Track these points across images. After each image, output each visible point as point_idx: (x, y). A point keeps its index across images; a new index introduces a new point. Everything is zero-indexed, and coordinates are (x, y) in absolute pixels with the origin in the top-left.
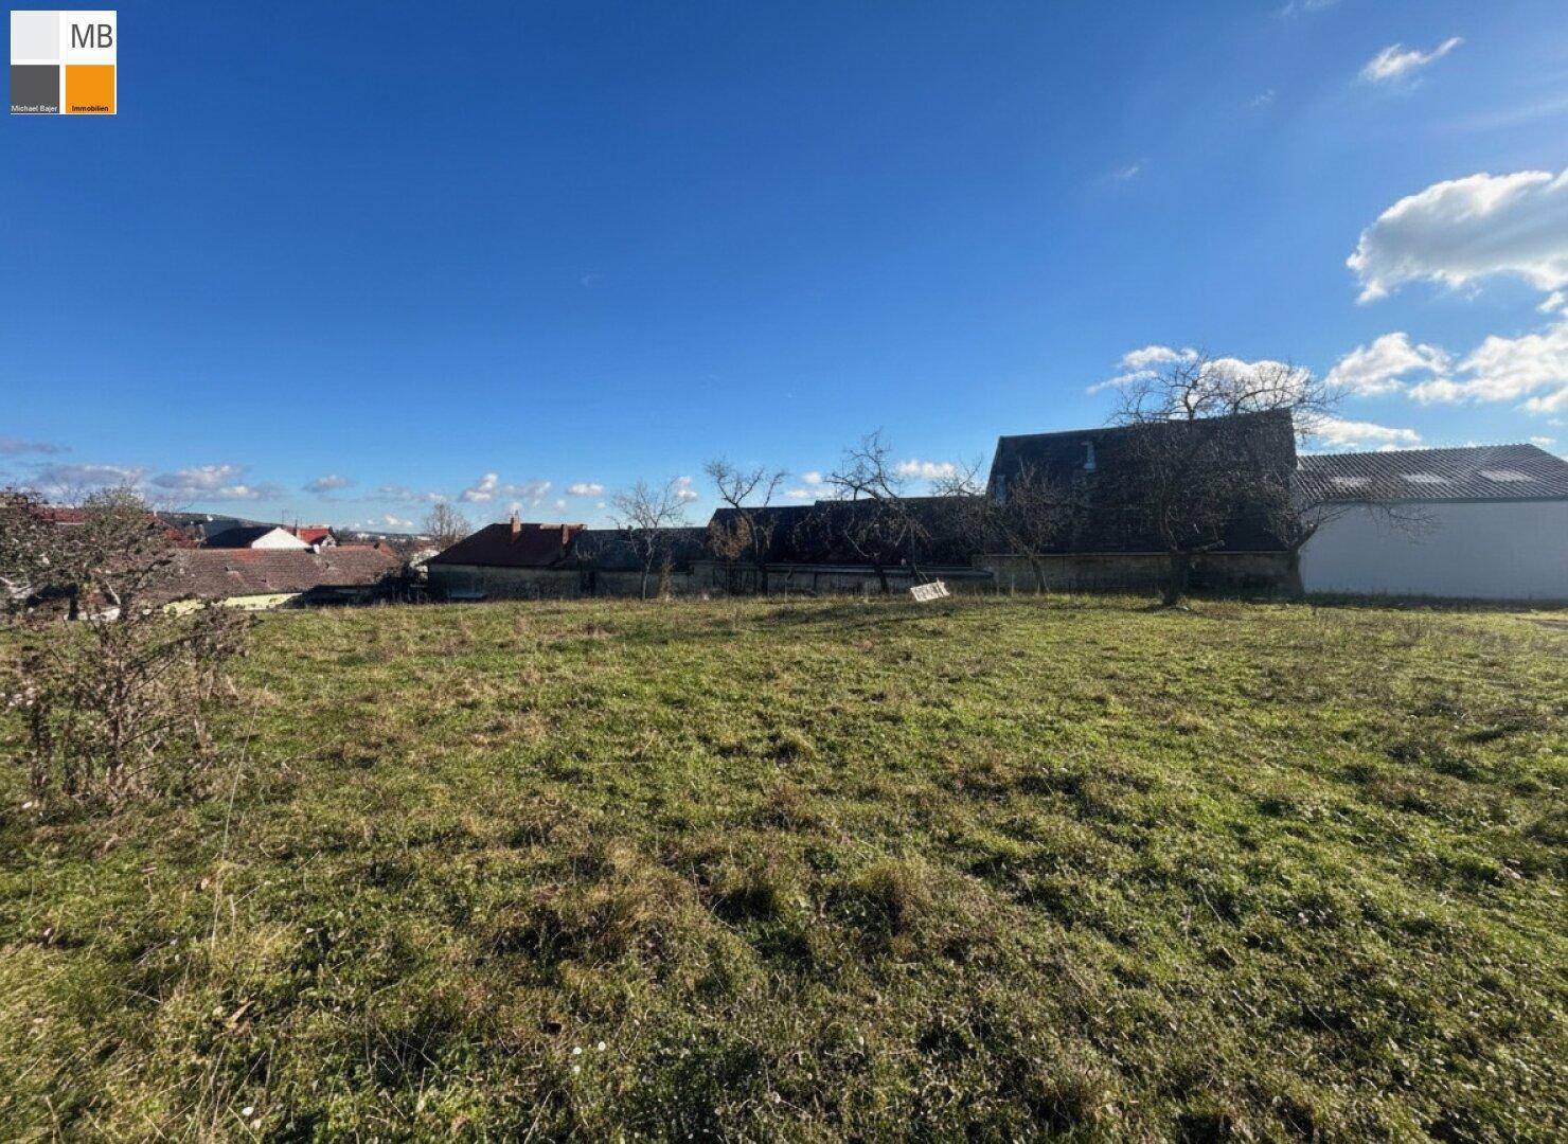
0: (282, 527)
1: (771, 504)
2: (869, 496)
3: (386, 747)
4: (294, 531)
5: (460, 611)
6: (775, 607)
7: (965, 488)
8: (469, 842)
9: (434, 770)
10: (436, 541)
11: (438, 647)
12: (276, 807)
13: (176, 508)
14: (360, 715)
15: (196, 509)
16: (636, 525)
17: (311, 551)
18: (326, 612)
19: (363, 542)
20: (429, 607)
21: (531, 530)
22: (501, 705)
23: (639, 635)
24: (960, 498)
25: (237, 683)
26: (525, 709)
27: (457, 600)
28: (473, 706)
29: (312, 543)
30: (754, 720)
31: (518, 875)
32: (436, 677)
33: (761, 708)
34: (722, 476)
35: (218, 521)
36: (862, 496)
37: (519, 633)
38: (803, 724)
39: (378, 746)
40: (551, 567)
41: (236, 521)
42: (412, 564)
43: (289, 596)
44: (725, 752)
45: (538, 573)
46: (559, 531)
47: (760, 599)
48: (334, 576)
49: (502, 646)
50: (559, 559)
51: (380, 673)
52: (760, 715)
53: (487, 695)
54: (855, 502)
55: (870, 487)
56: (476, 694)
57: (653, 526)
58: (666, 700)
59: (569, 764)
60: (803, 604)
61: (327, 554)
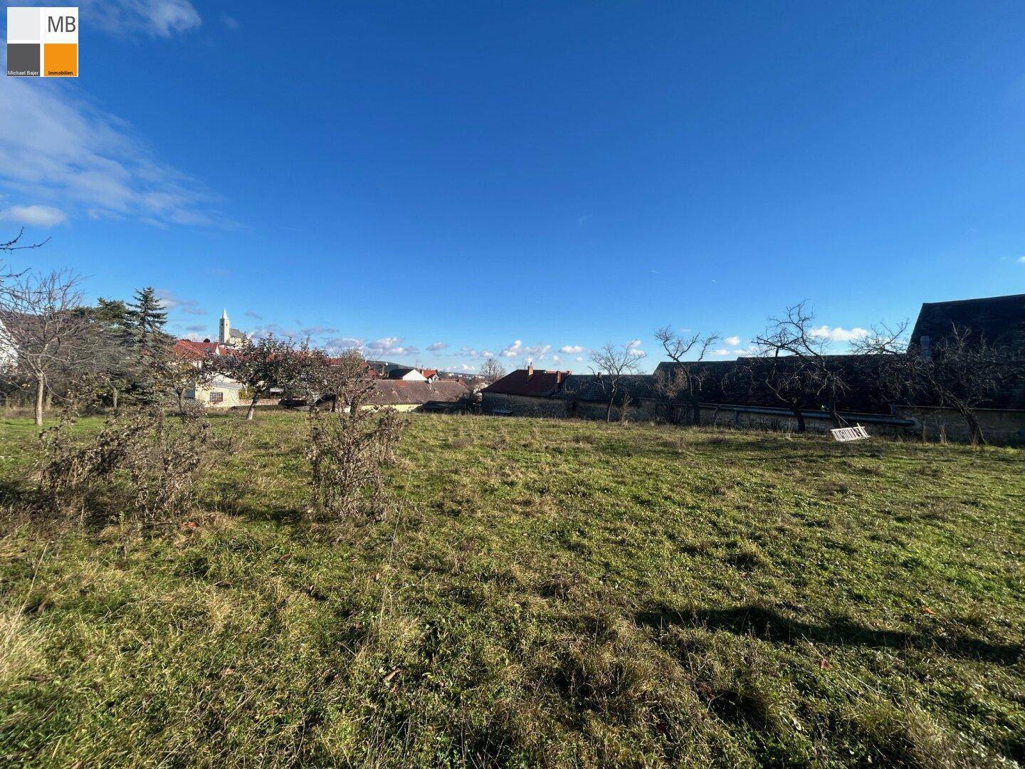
0: (416, 369)
1: (704, 360)
2: (790, 353)
3: (465, 505)
4: (421, 371)
5: (500, 421)
6: (709, 436)
7: (887, 347)
8: (515, 585)
9: (492, 526)
10: (488, 378)
11: (489, 443)
12: (411, 534)
13: (376, 359)
14: (452, 482)
15: (382, 359)
16: (605, 373)
17: (427, 382)
18: (434, 416)
19: (452, 378)
20: (483, 417)
21: (539, 374)
22: (527, 486)
23: (611, 448)
24: (881, 356)
25: (395, 454)
26: (542, 492)
27: (498, 414)
28: (512, 484)
29: (428, 378)
30: (709, 527)
31: (550, 621)
32: (488, 462)
33: (714, 517)
34: (667, 339)
35: (391, 365)
36: (782, 353)
37: (533, 437)
38: (756, 538)
39: (460, 503)
40: (549, 397)
41: (397, 366)
42: (475, 391)
43: (416, 406)
44: (691, 550)
45: (543, 400)
46: (554, 375)
47: (695, 428)
48: (438, 396)
49: (524, 446)
50: (554, 393)
51: (460, 456)
52: (714, 524)
53: (520, 477)
54: (776, 358)
55: (793, 346)
56: (513, 478)
57: (616, 373)
58: (636, 499)
59: (575, 538)
60: (730, 435)
61: (434, 384)
